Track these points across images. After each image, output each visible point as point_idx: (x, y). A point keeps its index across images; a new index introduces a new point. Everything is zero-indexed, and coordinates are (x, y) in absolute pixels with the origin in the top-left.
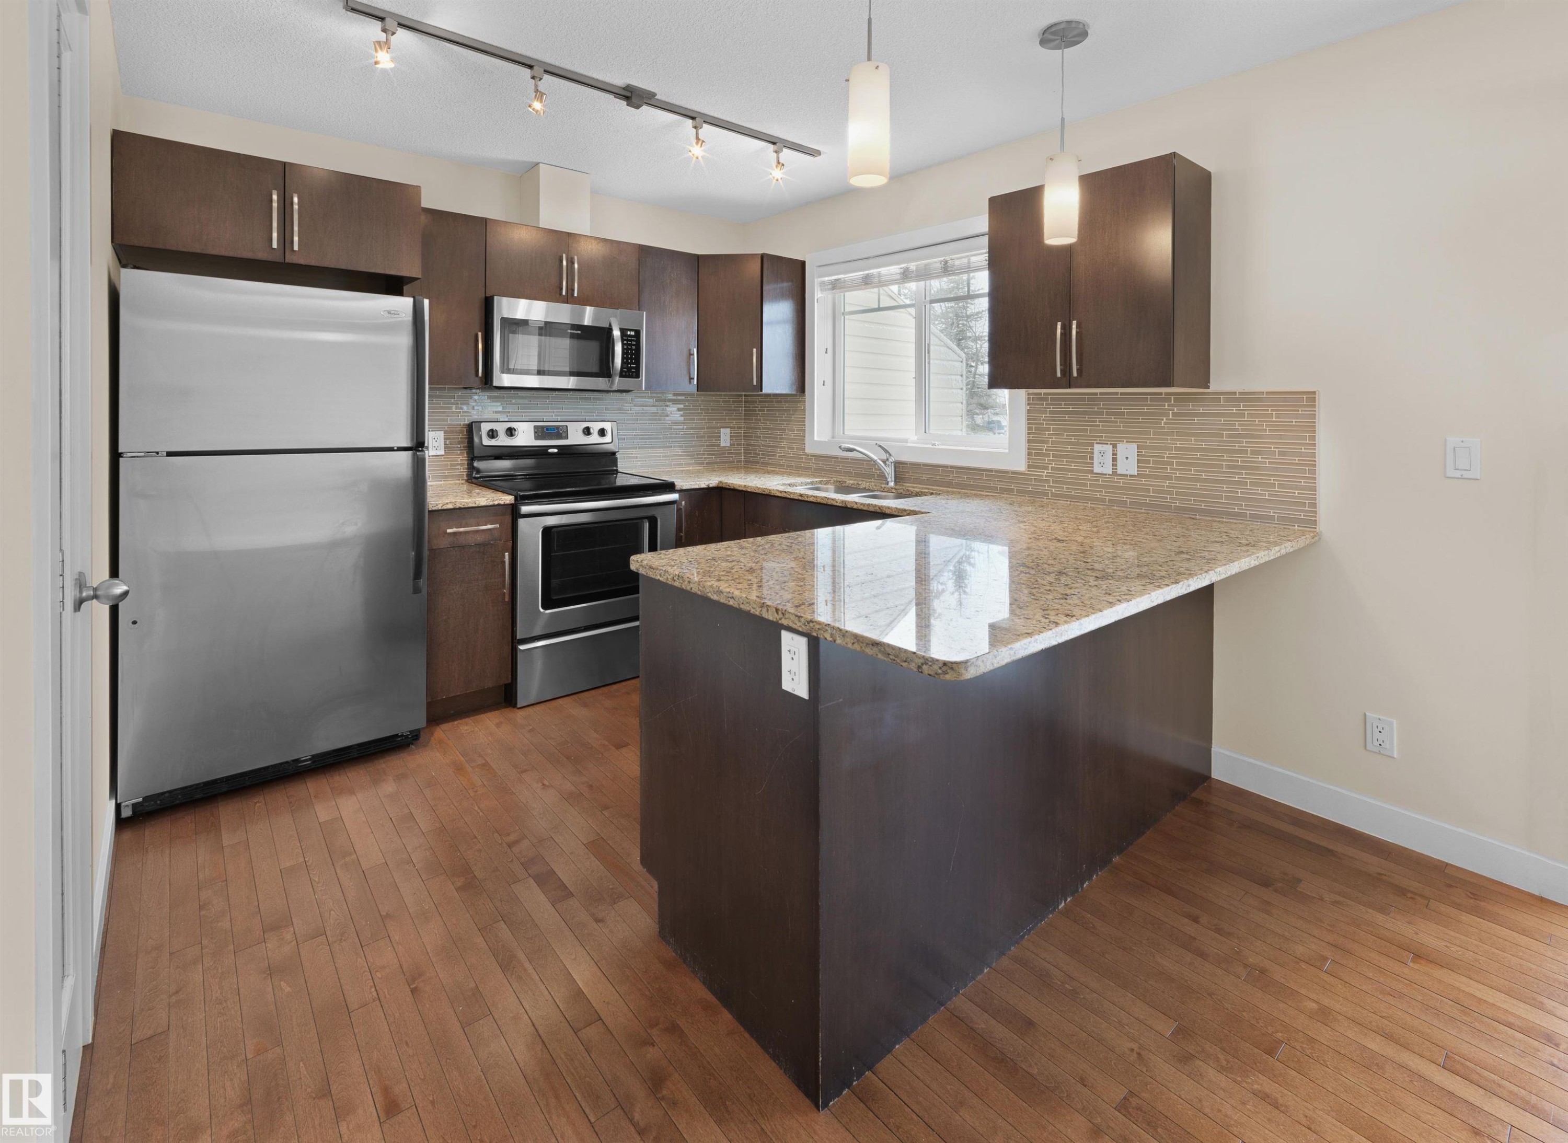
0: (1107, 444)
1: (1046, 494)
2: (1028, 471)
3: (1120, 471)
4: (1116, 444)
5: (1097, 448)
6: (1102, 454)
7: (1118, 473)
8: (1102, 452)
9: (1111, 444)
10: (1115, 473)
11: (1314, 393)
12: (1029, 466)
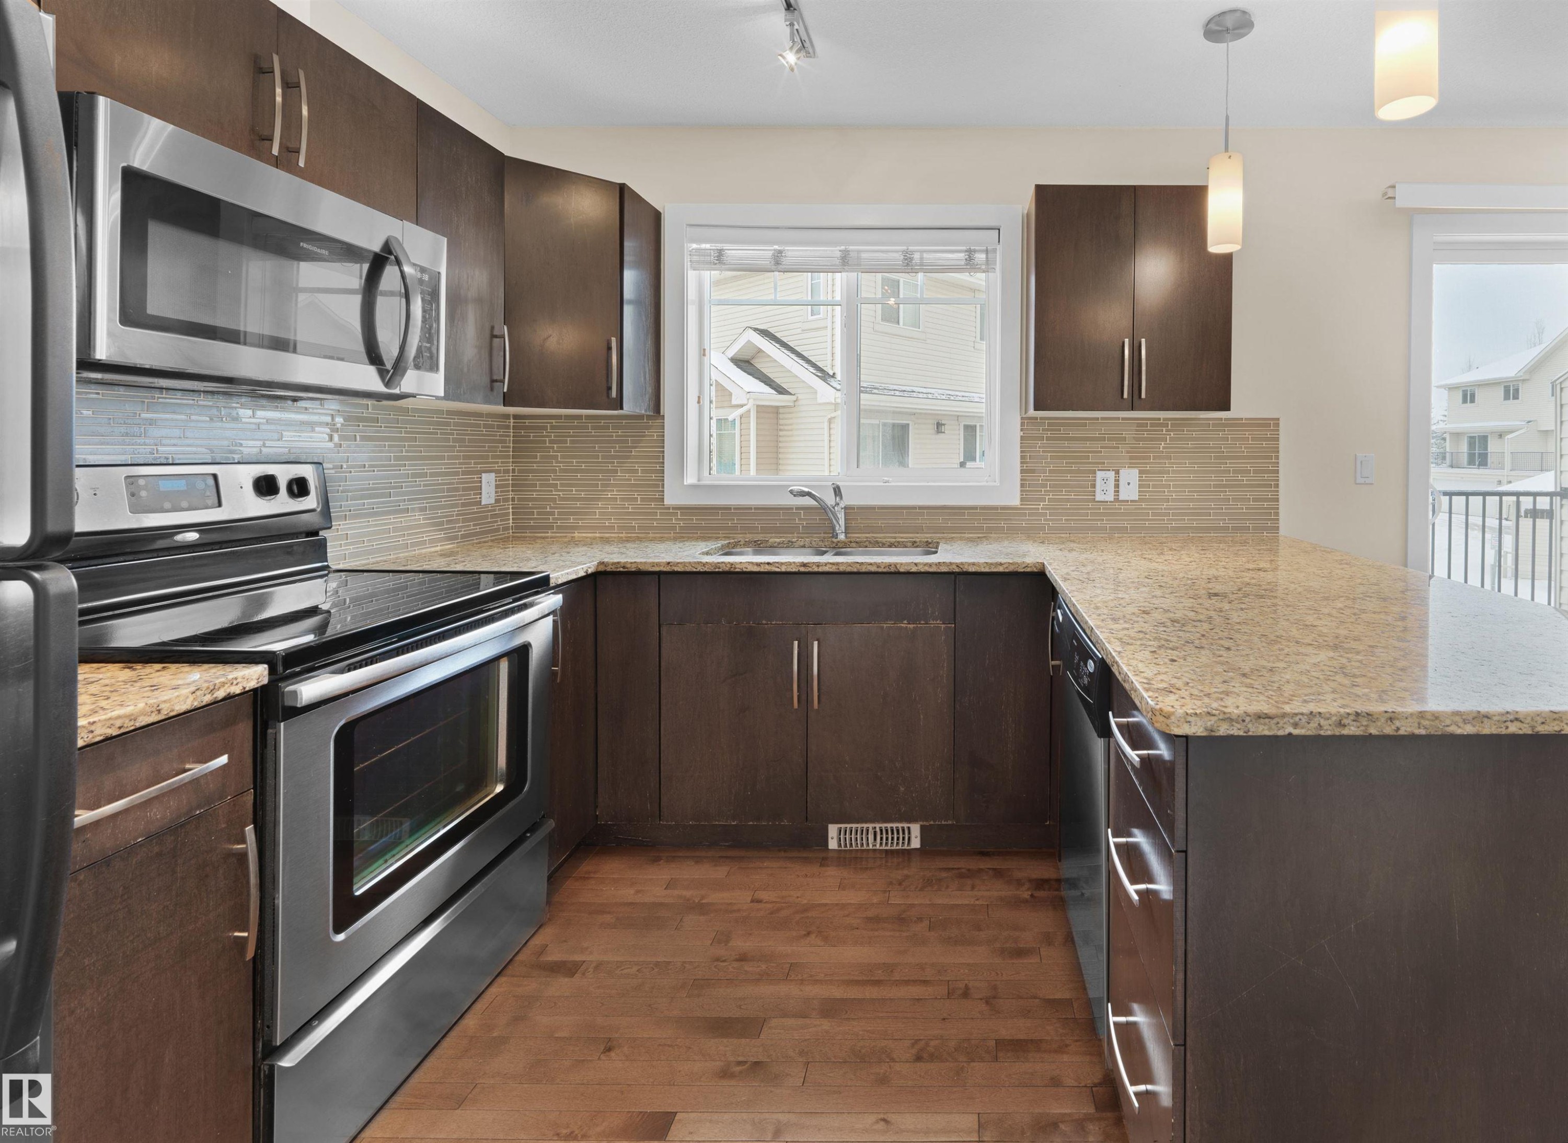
0: (1110, 470)
1: (1043, 529)
2: (1021, 505)
3: (1122, 497)
4: (1119, 470)
5: (1100, 475)
6: (1105, 480)
7: (1120, 499)
8: (1105, 479)
9: (1113, 470)
10: (1117, 500)
11: (1278, 419)
12: (1022, 500)
